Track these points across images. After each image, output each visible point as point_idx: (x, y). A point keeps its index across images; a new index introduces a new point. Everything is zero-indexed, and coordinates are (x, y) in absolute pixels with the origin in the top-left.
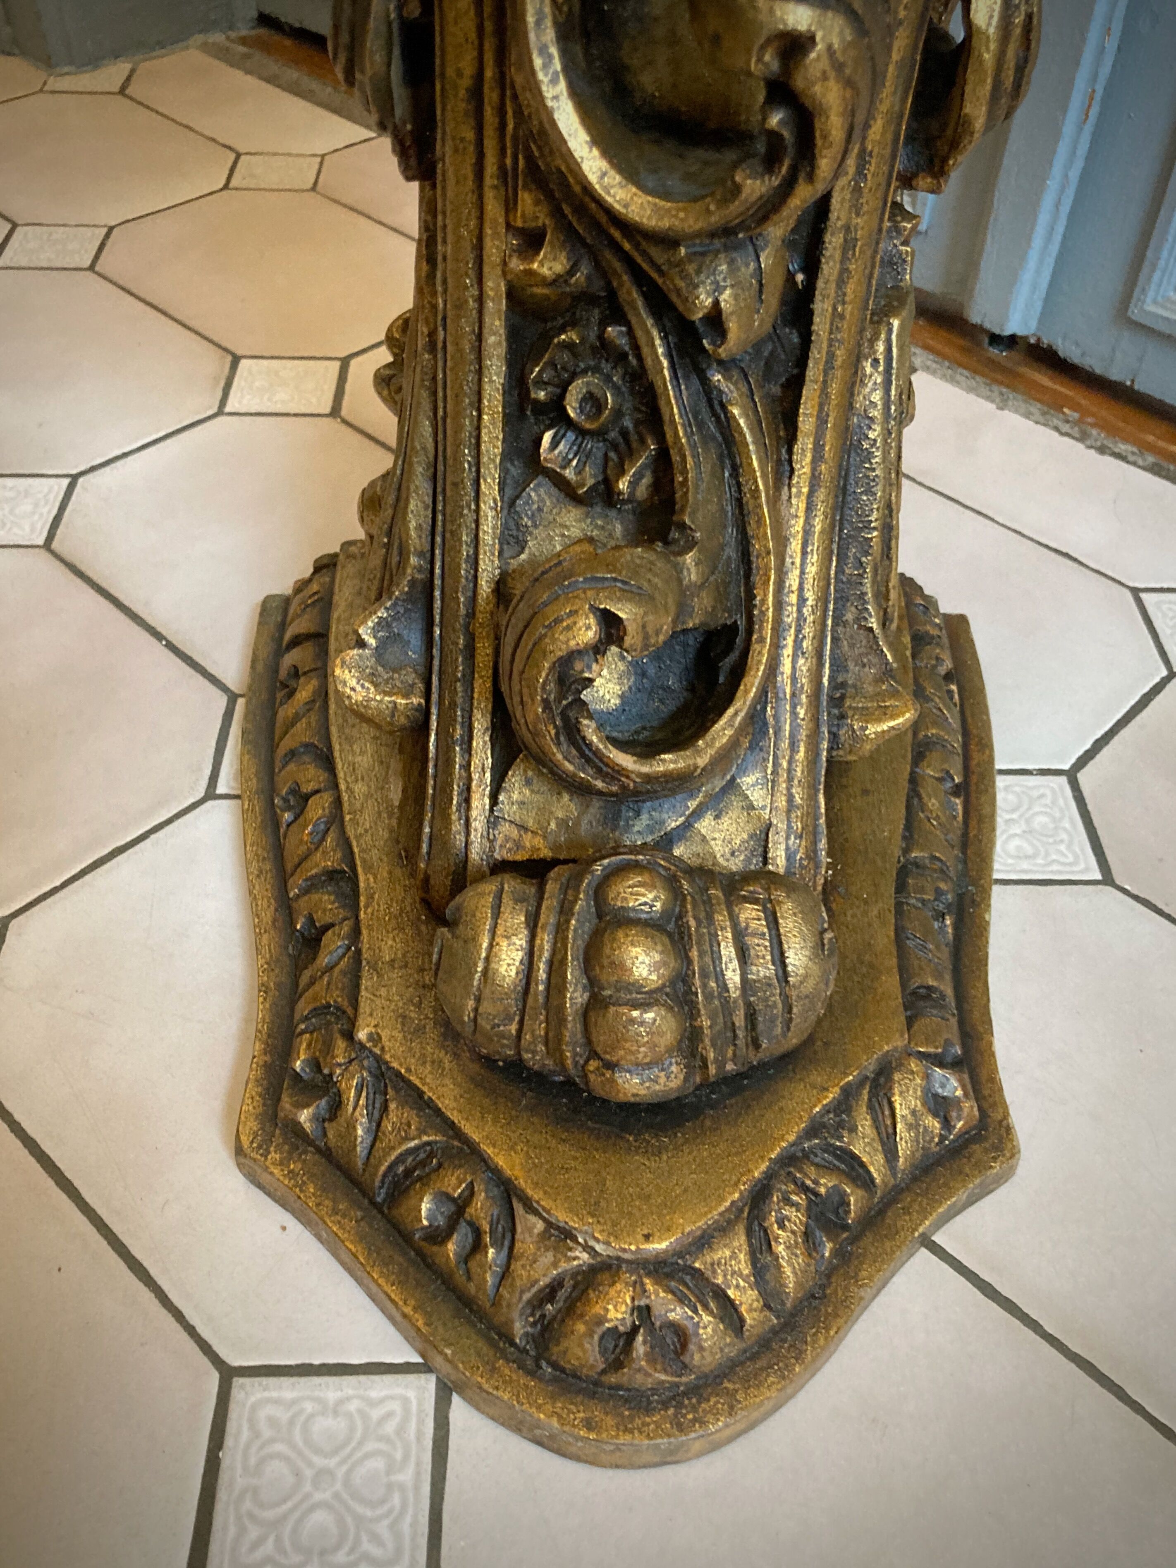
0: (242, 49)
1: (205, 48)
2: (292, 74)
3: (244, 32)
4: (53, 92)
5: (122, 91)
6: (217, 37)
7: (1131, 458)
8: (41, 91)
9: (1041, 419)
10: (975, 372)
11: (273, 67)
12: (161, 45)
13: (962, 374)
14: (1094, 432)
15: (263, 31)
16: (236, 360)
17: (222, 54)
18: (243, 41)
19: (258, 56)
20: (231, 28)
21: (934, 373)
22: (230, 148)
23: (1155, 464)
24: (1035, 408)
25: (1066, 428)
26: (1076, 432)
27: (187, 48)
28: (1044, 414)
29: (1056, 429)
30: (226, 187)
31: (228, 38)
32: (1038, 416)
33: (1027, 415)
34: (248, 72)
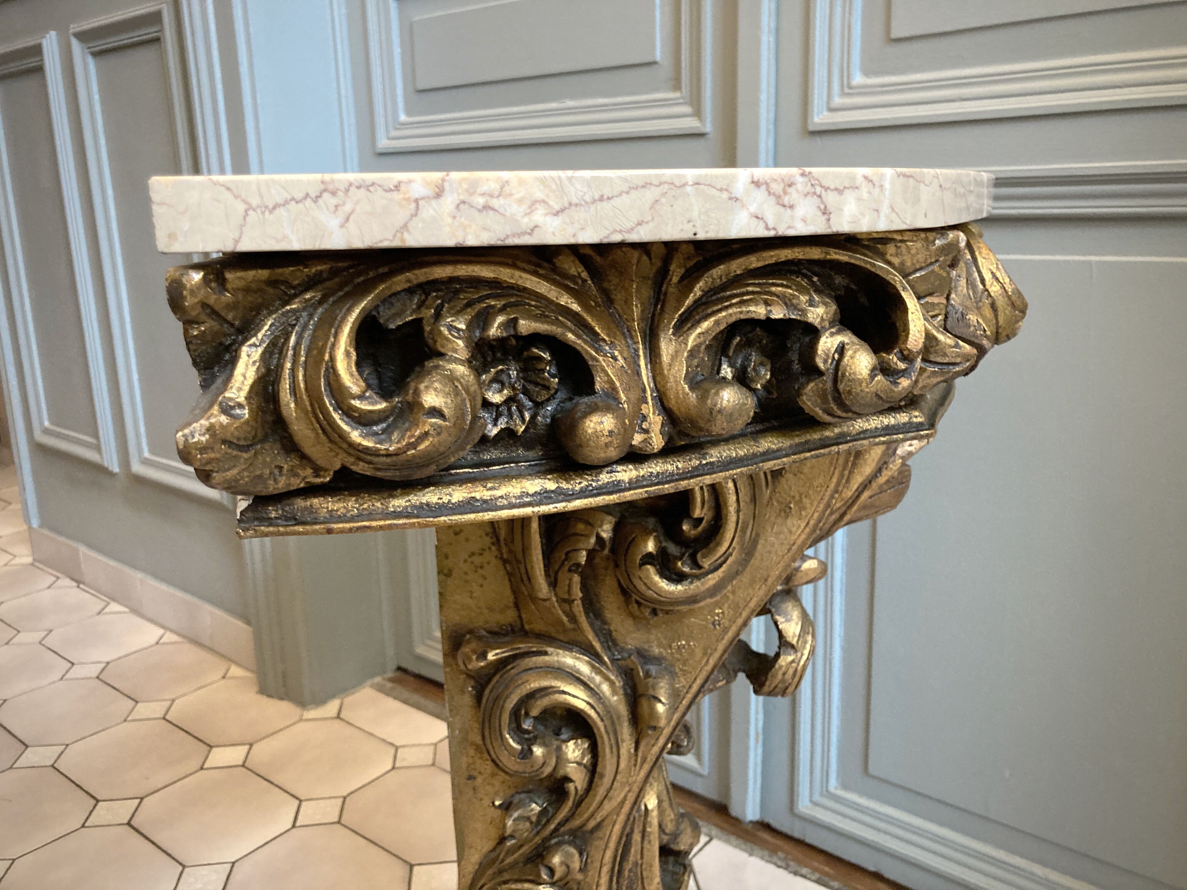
0: (389, 685)
1: (372, 686)
2: (416, 698)
3: (390, 675)
4: (307, 720)
5: (338, 717)
6: (378, 679)
7: (808, 876)
8: (301, 720)
9: (769, 859)
10: (739, 836)
11: (406, 694)
12: (353, 688)
13: (733, 838)
14: (792, 863)
15: (399, 674)
16: (412, 866)
17: (380, 689)
18: (391, 680)
19: (399, 689)
20: (384, 672)
21: (720, 839)
22: (392, 744)
23: (819, 878)
24: (766, 853)
25: (779, 863)
26: (784, 865)
27: (364, 687)
28: (770, 856)
29: (775, 864)
30: (394, 768)
31: (384, 679)
32: (767, 858)
33: (762, 858)
34: (395, 698)
